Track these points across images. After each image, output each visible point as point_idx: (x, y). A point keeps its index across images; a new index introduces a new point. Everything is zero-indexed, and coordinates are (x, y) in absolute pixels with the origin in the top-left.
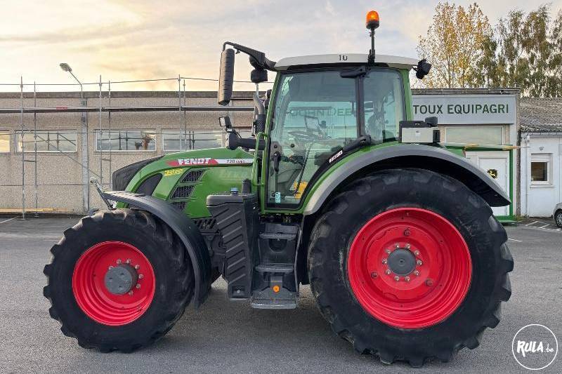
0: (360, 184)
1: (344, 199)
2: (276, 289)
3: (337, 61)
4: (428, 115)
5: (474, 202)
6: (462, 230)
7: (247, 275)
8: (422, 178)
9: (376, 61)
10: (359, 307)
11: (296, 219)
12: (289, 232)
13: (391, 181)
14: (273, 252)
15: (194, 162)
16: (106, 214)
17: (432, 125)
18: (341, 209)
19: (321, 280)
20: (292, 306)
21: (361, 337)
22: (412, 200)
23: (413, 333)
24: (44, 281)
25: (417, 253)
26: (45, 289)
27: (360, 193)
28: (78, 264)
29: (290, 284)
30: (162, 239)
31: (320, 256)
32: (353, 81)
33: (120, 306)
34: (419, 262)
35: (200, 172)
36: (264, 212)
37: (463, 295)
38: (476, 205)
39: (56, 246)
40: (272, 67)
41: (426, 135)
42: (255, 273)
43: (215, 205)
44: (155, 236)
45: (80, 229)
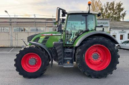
0: (88, 39)
1: (85, 43)
2: (68, 63)
3: (81, 12)
4: (101, 25)
5: (112, 43)
6: (109, 49)
7: (62, 60)
8: (101, 38)
9: (90, 12)
10: (87, 66)
11: (72, 48)
12: (70, 50)
13: (95, 39)
14: (67, 55)
15: (47, 35)
16: (29, 47)
17: (102, 27)
18: (84, 45)
19: (79, 61)
20: (73, 67)
21: (88, 73)
22: (99, 43)
23: (99, 71)
24: (14, 63)
25: (99, 54)
26: (15, 64)
27: (88, 41)
28: (23, 58)
29: (72, 62)
30: (43, 52)
31: (79, 55)
32: (85, 17)
33: (32, 68)
34: (99, 56)
35: (48, 37)
36: (64, 46)
37: (109, 63)
38: (112, 44)
39: (17, 54)
40: (66, 13)
41: (101, 29)
42: (64, 59)
43: (55, 44)
44: (41, 52)
45: (23, 50)
